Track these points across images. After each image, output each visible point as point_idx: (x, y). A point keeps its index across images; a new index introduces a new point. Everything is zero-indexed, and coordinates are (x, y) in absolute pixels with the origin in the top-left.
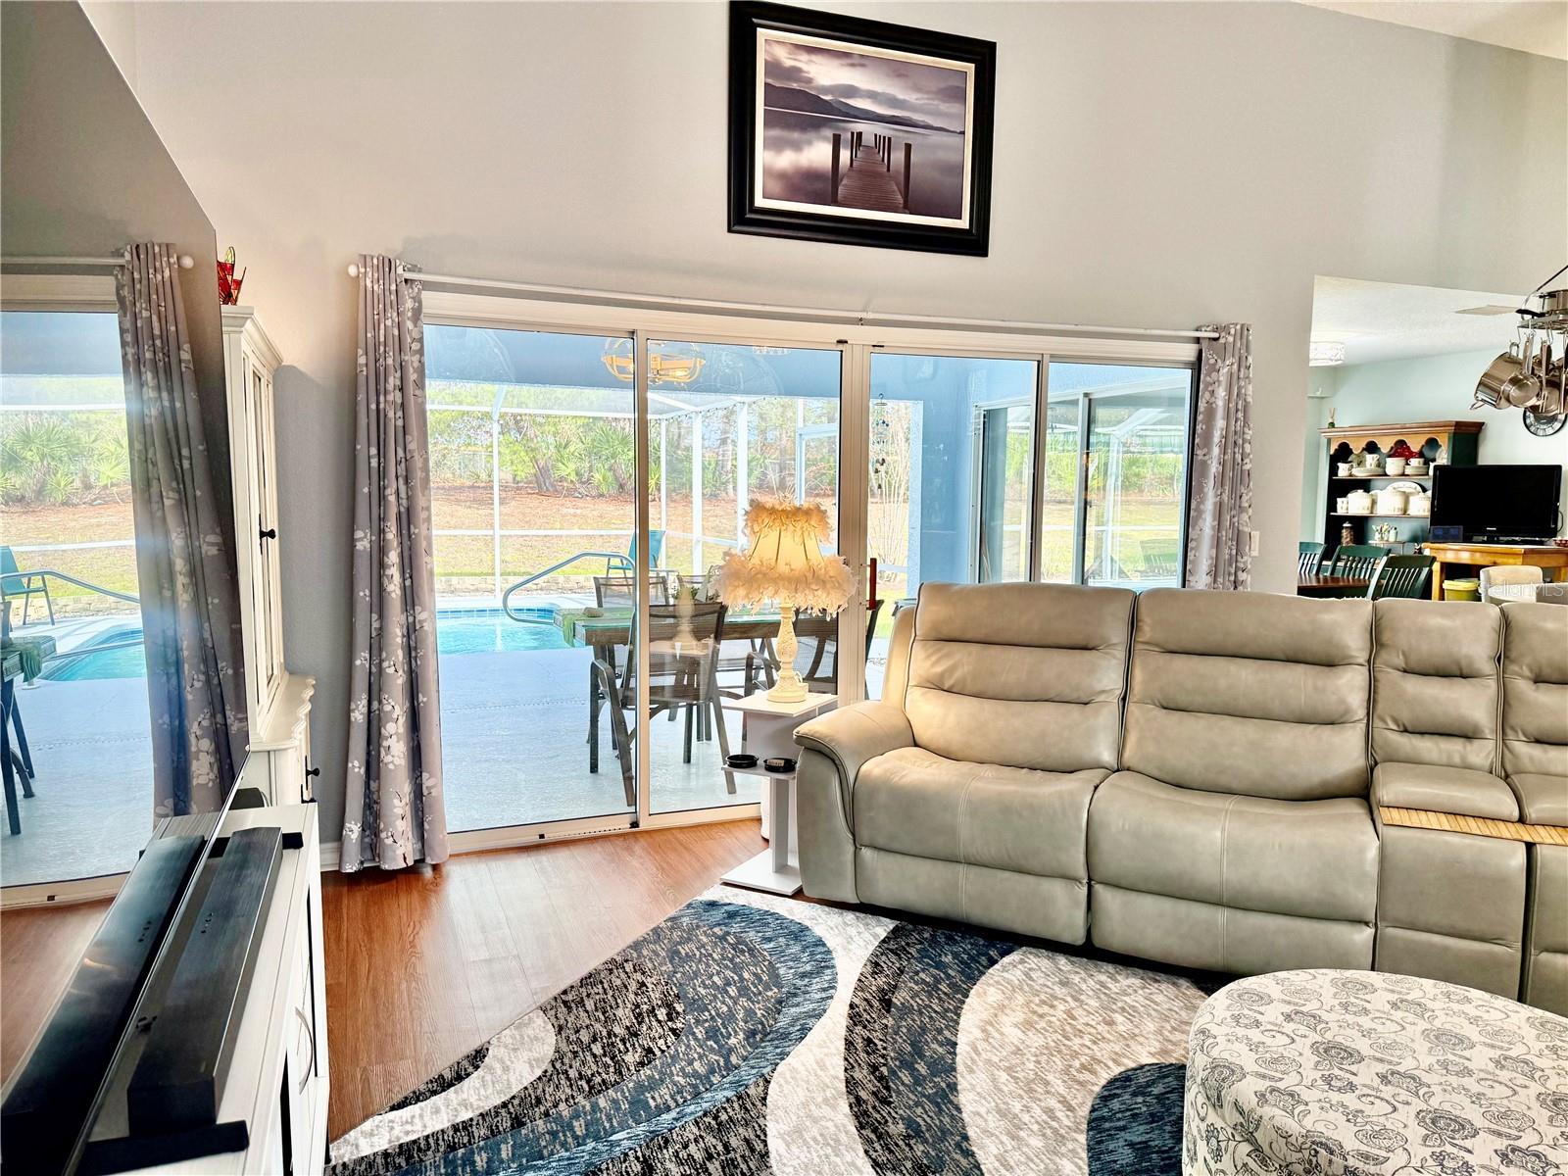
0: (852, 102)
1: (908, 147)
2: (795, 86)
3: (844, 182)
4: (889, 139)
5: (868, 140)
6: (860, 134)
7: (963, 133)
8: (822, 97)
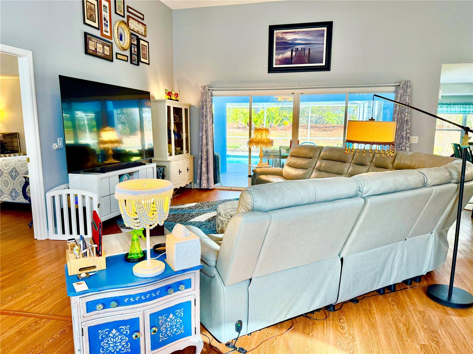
0: (296, 42)
1: (309, 49)
2: (283, 41)
3: (294, 59)
4: (305, 48)
5: (300, 49)
6: (298, 48)
7: (323, 44)
8: (289, 42)
